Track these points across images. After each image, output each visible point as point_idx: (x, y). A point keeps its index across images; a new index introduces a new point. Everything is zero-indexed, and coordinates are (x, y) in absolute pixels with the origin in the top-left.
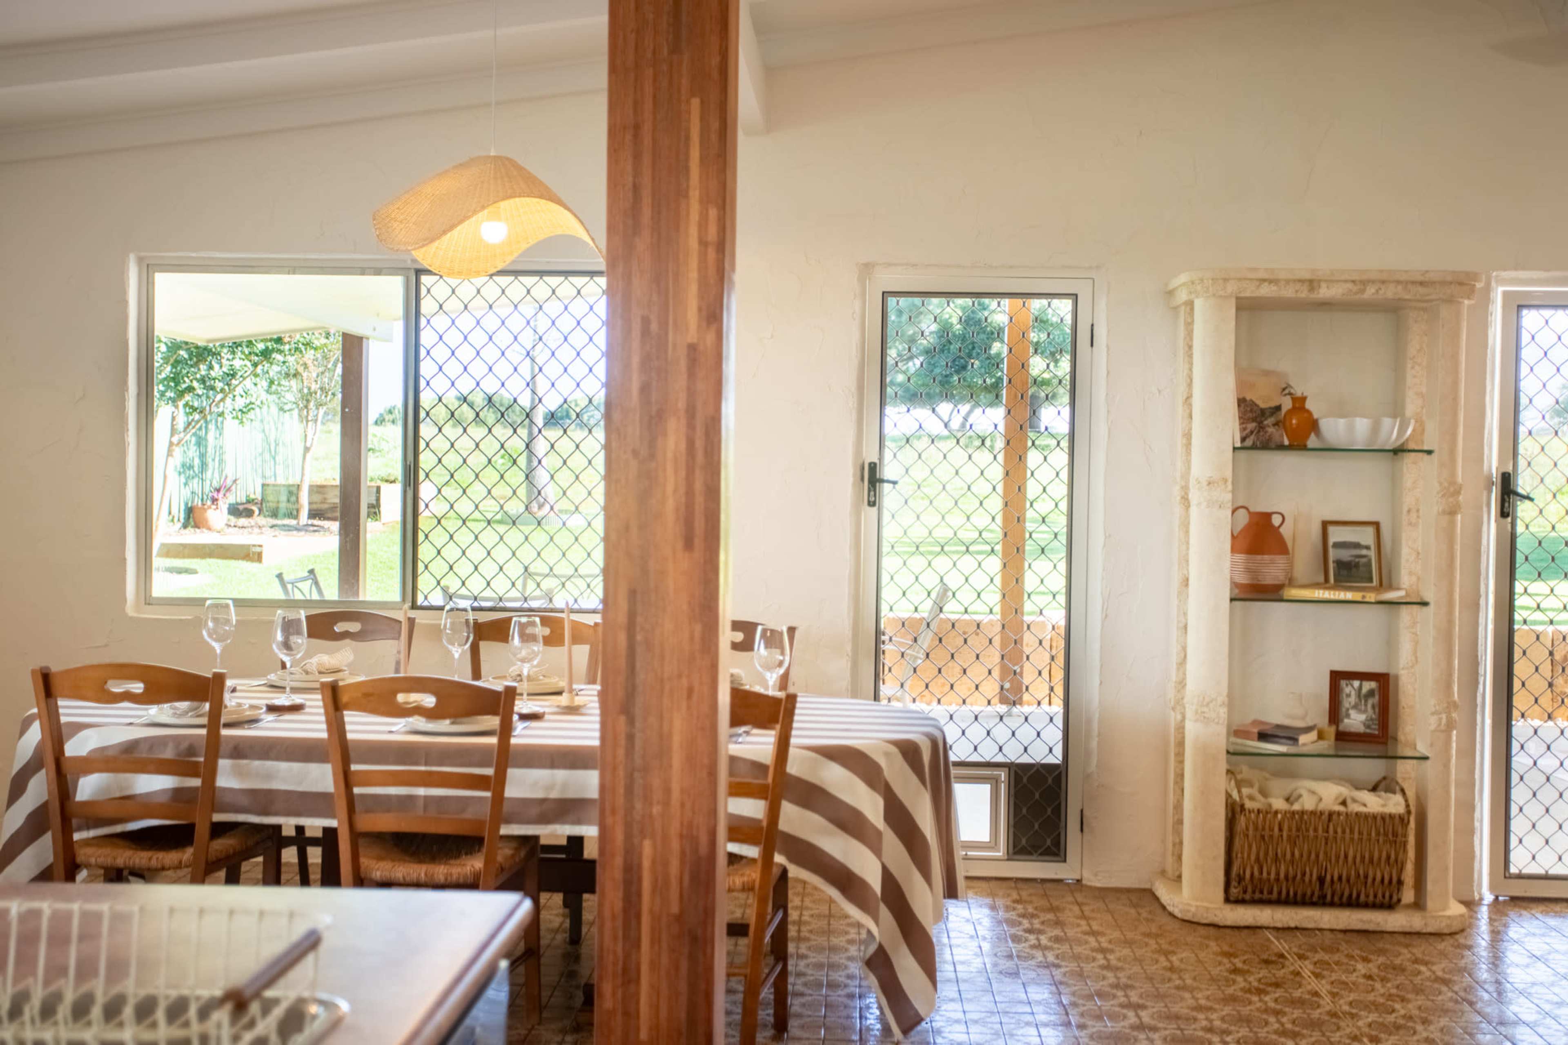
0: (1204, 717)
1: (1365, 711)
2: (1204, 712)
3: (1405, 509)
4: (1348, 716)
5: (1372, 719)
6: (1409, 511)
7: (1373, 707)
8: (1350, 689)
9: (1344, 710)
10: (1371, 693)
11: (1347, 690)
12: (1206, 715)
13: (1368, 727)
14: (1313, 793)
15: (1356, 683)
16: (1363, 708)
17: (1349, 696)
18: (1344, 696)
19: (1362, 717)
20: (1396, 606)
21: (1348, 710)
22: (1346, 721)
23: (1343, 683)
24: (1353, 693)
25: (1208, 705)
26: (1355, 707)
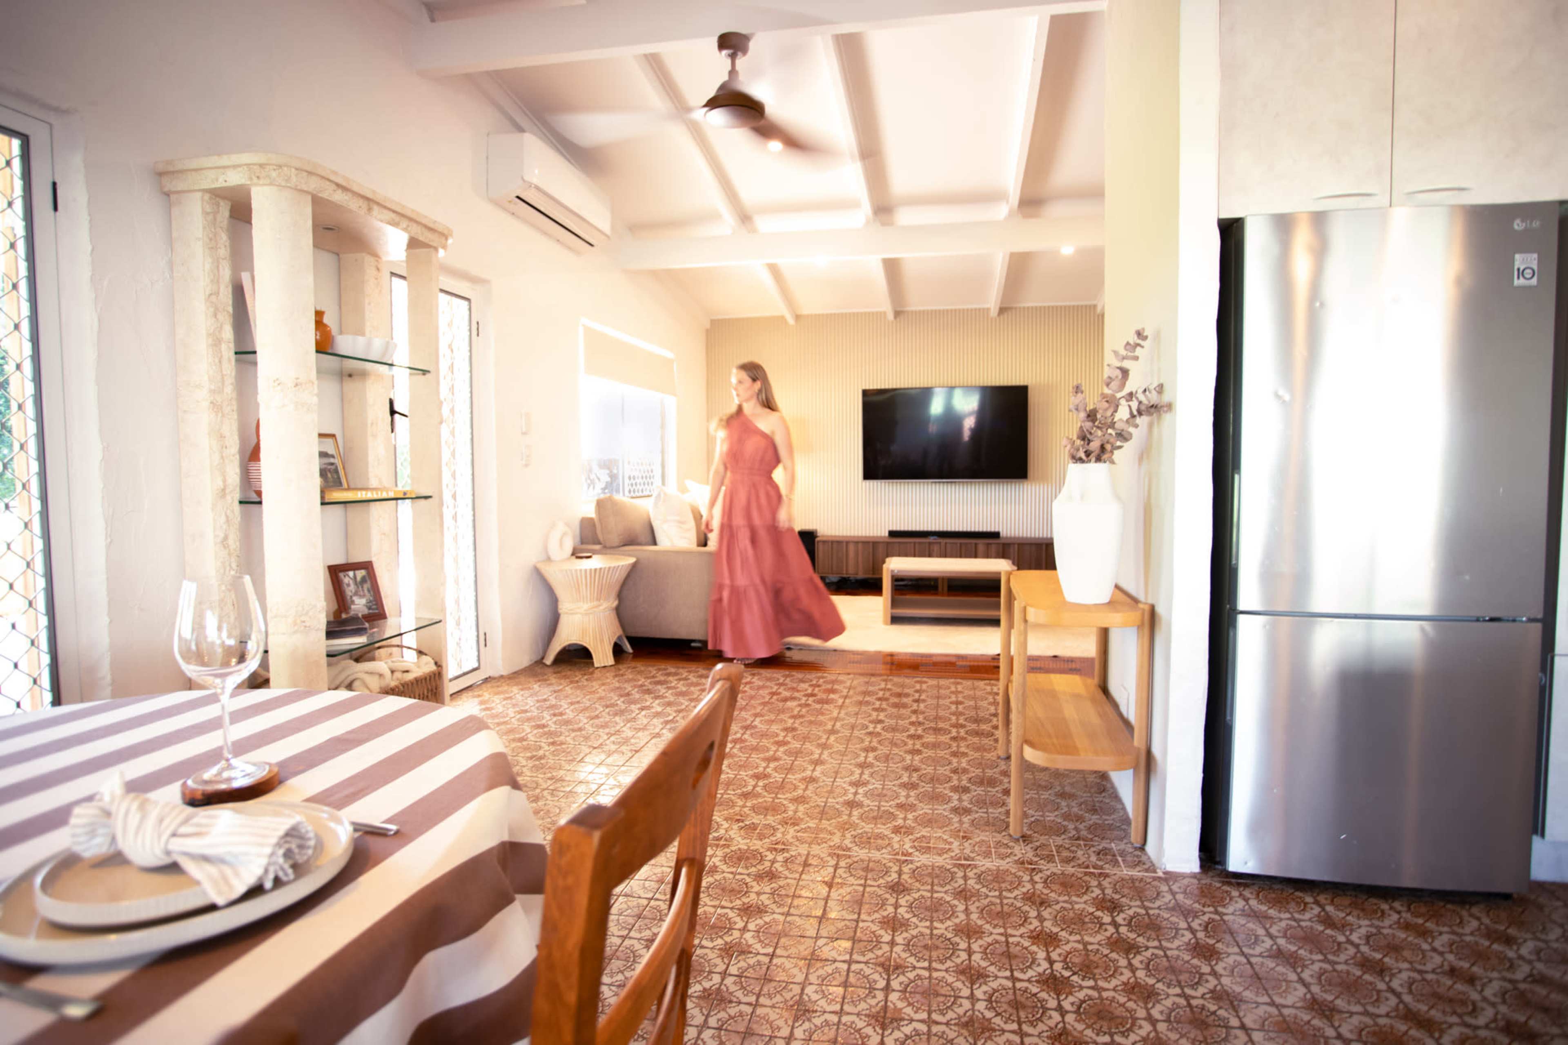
0: (305, 627)
1: (364, 596)
2: (304, 622)
3: (369, 422)
4: (353, 602)
5: (371, 602)
6: (372, 424)
7: (369, 591)
8: (348, 578)
9: (349, 598)
10: (363, 580)
11: (346, 580)
12: (308, 624)
13: (370, 608)
14: (371, 673)
15: (351, 574)
16: (361, 593)
17: (348, 585)
18: (345, 586)
19: (363, 601)
20: (366, 504)
21: (351, 597)
22: (353, 607)
23: (341, 575)
24: (351, 582)
25: (307, 613)
26: (356, 594)
